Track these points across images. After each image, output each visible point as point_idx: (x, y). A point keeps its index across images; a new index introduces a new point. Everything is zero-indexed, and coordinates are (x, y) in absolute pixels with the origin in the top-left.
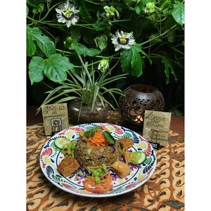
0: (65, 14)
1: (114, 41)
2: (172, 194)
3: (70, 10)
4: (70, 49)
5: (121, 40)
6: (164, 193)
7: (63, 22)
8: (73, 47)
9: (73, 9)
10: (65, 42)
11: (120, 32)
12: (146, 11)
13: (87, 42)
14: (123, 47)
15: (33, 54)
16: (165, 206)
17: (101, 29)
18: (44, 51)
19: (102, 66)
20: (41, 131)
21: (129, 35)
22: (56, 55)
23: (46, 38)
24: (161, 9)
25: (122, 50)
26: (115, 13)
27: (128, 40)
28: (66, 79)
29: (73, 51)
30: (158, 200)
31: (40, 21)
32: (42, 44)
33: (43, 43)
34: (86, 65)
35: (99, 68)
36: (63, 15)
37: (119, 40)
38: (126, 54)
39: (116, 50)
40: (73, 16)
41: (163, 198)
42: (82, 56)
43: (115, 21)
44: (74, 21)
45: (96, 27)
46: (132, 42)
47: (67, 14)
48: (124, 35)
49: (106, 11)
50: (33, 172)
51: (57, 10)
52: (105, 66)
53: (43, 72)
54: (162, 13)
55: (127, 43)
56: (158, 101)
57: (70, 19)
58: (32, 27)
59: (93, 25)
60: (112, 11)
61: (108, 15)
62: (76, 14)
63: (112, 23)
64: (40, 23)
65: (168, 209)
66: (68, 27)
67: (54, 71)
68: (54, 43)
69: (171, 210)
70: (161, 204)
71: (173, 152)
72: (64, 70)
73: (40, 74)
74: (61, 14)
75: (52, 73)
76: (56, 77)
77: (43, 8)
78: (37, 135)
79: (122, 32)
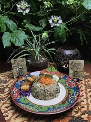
0: (22, 7)
1: (50, 22)
2: (88, 108)
3: (24, 5)
4: (25, 27)
5: (54, 21)
6: (84, 107)
7: (21, 12)
8: (27, 26)
9: (26, 4)
10: (22, 23)
11: (53, 16)
12: (68, 3)
13: (35, 24)
14: (56, 25)
16: (84, 114)
17: (42, 15)
18: (11, 29)
19: (44, 36)
20: (11, 75)
21: (59, 18)
22: (17, 30)
23: (11, 21)
24: (76, 2)
25: (55, 27)
26: (50, 5)
27: (58, 21)
28: (23, 44)
29: (27, 28)
30: (80, 111)
33: (10, 24)
34: (35, 37)
35: (42, 37)
36: (21, 8)
37: (53, 21)
38: (57, 29)
39: (52, 26)
40: (26, 8)
41: (83, 110)
42: (33, 31)
43: (50, 10)
44: (27, 11)
45: (40, 14)
46: (61, 22)
47: (23, 8)
48: (56, 18)
49: (45, 4)
50: (7, 98)
52: (45, 36)
53: (11, 40)
54: (77, 4)
55: (58, 22)
56: (77, 55)
57: (25, 10)
58: (3, 15)
59: (38, 13)
60: (48, 4)
61: (46, 6)
62: (28, 7)
63: (49, 12)
64: (8, 13)
65: (86, 115)
66: (24, 14)
67: (17, 39)
68: (16, 24)
69: (88, 116)
70: (82, 113)
71: (87, 84)
72: (22, 39)
73: (9, 42)
74: (19, 7)
75: (16, 41)
76: (18, 42)
77: (9, 5)
78: (8, 78)
79: (55, 16)
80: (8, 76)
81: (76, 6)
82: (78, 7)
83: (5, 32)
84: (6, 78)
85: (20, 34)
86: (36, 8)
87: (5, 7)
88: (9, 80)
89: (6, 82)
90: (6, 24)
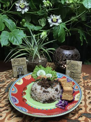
0: (20, 6)
1: (50, 21)
2: (86, 110)
3: (23, 4)
4: (24, 26)
5: (54, 20)
6: (81, 109)
7: (20, 11)
8: (26, 25)
9: (25, 3)
10: (21, 23)
11: (53, 15)
12: (67, 2)
13: (35, 23)
14: (55, 24)
15: (3, 29)
16: (82, 117)
17: (42, 14)
18: (9, 28)
20: (8, 74)
21: (58, 17)
22: (16, 29)
23: (10, 20)
24: (76, 1)
25: (54, 26)
26: (50, 4)
27: (57, 20)
28: (21, 43)
29: (26, 28)
30: (77, 113)
31: (7, 11)
32: (8, 24)
34: (34, 36)
35: (41, 37)
37: (52, 20)
38: (56, 28)
39: (51, 26)
40: (25, 7)
41: (81, 112)
42: (32, 30)
43: (50, 9)
44: (26, 10)
45: (39, 13)
46: (60, 21)
47: (22, 6)
48: (55, 17)
49: (44, 3)
50: (2, 98)
51: (17, 4)
52: (44, 35)
53: (8, 39)
54: (77, 3)
55: (57, 22)
57: (24, 9)
58: (2, 14)
59: (37, 12)
60: (47, 3)
61: (45, 5)
62: (27, 6)
63: (48, 11)
64: (7, 13)
65: (84, 118)
66: (23, 13)
67: (15, 38)
68: (15, 23)
69: (86, 119)
70: (80, 115)
71: (86, 85)
72: (21, 38)
73: (7, 41)
74: (18, 6)
75: (13, 40)
76: (16, 42)
77: (9, 4)
78: (5, 77)
79: (54, 15)
80: (5, 76)
81: (76, 5)
82: (78, 6)
83: (4, 30)
84: (3, 78)
85: (18, 33)
86: (35, 7)
87: (4, 6)
88: (7, 80)
89: (3, 82)
90: (4, 23)
